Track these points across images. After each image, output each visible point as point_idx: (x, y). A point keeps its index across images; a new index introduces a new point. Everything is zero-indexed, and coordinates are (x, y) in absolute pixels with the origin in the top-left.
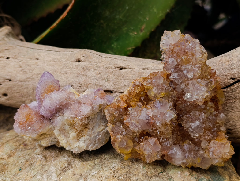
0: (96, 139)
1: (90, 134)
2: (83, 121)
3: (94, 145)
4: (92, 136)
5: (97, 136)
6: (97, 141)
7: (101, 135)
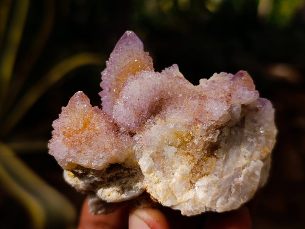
0: (233, 185)
1: (219, 171)
2: (210, 135)
3: (227, 198)
4: (225, 177)
5: (233, 178)
6: (233, 190)
7: (242, 176)
